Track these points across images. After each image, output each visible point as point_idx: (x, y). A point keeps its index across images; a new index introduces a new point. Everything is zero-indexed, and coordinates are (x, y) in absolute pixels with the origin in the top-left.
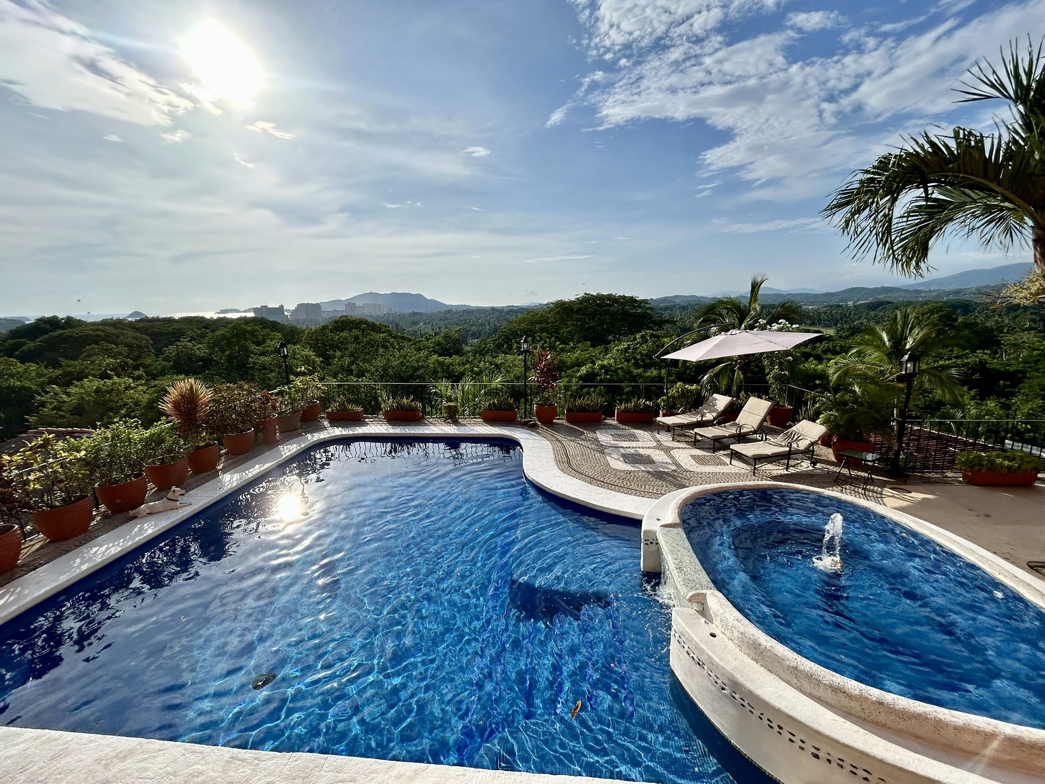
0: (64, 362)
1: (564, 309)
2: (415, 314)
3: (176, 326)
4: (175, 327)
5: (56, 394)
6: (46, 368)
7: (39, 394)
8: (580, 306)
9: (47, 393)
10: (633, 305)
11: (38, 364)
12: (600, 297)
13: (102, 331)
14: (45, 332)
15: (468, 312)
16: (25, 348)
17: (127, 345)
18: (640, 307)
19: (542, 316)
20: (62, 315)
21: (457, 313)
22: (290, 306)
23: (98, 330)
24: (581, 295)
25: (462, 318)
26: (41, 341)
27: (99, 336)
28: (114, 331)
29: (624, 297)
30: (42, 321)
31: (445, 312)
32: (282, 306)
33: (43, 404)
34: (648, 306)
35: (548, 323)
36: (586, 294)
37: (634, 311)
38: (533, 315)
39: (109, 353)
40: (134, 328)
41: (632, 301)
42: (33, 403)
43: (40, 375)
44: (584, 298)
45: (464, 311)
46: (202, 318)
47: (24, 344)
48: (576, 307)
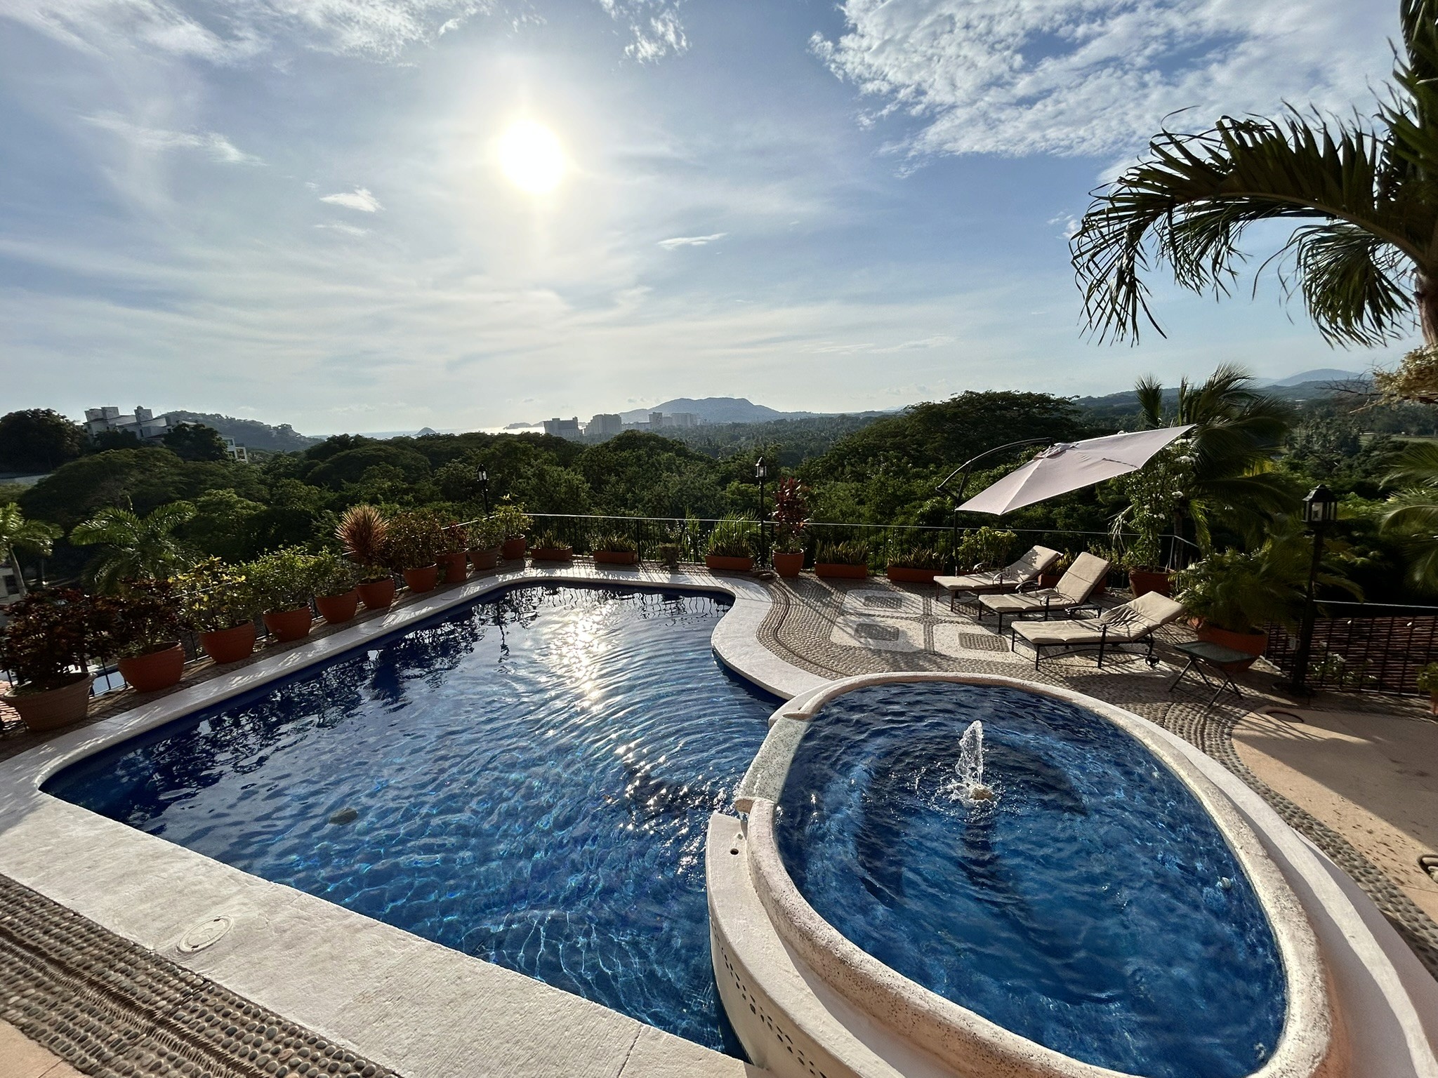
0: (346, 484)
1: (929, 415)
2: (736, 426)
3: (455, 444)
4: (455, 446)
5: (330, 520)
6: (328, 491)
7: (316, 519)
8: (956, 410)
9: (323, 518)
10: (1044, 408)
11: (320, 486)
12: (990, 398)
13: (384, 451)
14: (335, 451)
15: (807, 422)
16: (317, 469)
17: (405, 467)
18: (1057, 410)
19: (898, 427)
20: (352, 434)
21: (792, 423)
22: (585, 419)
23: (380, 450)
24: (959, 393)
25: (798, 430)
26: (330, 462)
27: (380, 456)
28: (395, 451)
29: (1030, 395)
30: (334, 440)
31: (777, 423)
32: (576, 419)
33: (318, 529)
34: (1071, 407)
35: (905, 437)
36: (967, 392)
37: (1046, 416)
38: (885, 426)
39: (386, 475)
40: (415, 447)
41: (1043, 399)
42: (311, 528)
43: (322, 499)
44: (963, 398)
45: (802, 421)
46: (483, 434)
47: (317, 464)
48: (950, 411)
